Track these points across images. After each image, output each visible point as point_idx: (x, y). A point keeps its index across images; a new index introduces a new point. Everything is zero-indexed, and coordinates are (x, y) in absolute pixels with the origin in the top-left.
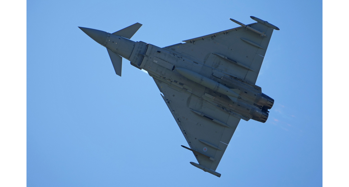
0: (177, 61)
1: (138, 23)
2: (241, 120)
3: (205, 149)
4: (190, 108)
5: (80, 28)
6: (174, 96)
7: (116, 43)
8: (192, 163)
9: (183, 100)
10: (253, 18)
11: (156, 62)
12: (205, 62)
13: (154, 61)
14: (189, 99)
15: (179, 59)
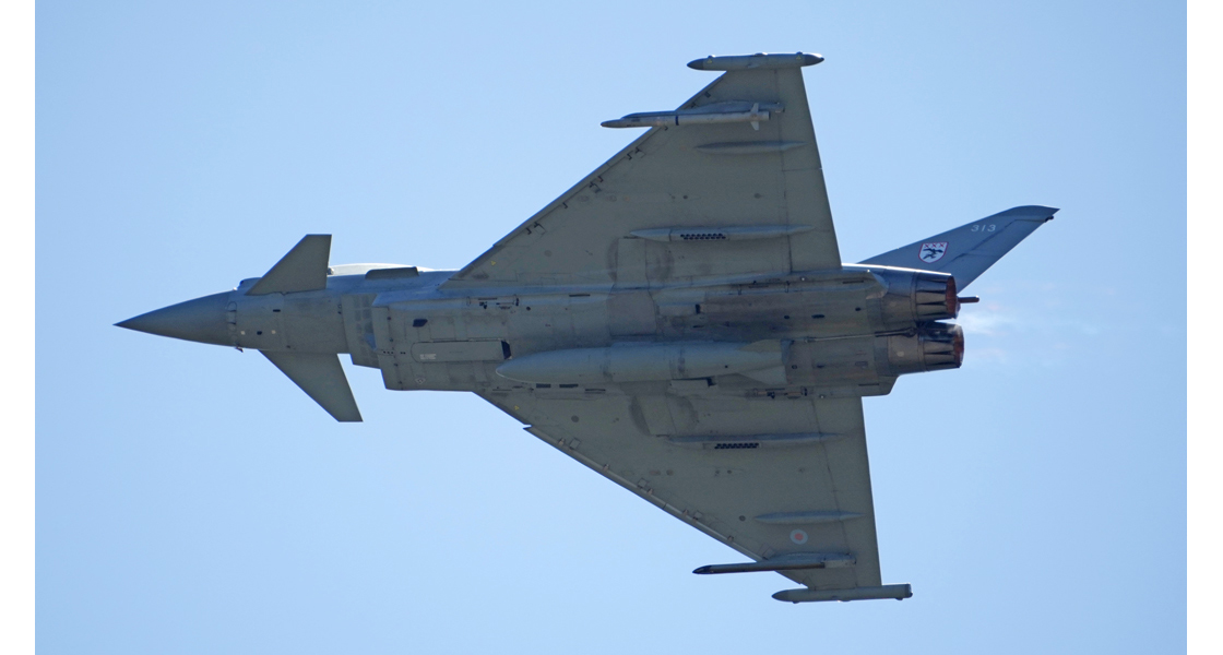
0: (503, 323)
1: (308, 238)
2: (864, 399)
3: (799, 537)
4: (658, 436)
5: (121, 324)
6: (575, 419)
7: (274, 332)
8: (781, 596)
9: (618, 419)
10: (697, 65)
11: (432, 357)
12: (614, 276)
13: (422, 357)
14: (635, 410)
15: (508, 311)
